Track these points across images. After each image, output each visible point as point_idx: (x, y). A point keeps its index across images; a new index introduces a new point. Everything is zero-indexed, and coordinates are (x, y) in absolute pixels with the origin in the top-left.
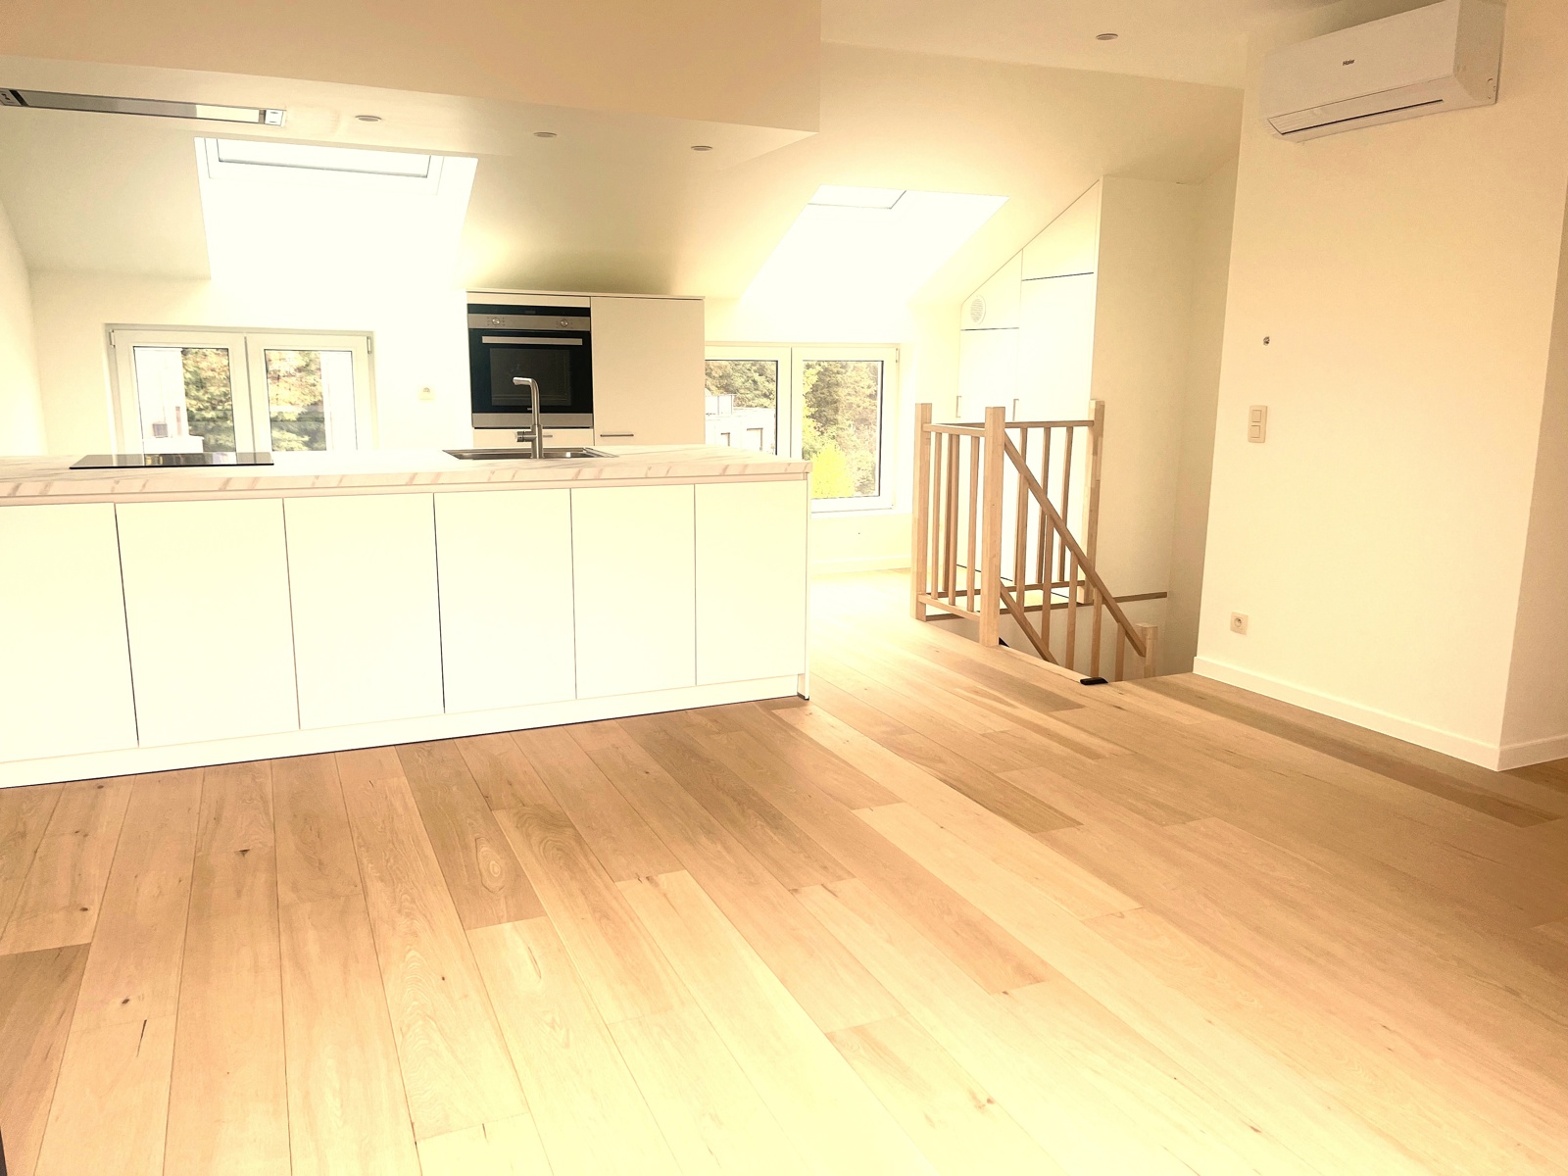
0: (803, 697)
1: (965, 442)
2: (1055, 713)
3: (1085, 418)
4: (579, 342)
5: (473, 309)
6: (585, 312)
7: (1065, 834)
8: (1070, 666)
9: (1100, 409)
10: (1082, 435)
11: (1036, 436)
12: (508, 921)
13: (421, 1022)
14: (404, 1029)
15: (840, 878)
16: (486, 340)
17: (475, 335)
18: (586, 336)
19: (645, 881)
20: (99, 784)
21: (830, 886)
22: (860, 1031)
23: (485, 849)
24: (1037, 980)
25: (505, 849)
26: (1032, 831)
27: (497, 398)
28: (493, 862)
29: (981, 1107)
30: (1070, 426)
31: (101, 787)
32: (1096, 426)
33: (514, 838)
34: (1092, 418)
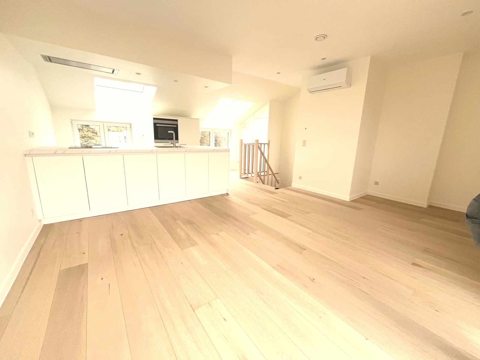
0: (228, 194)
1: (251, 146)
2: (274, 195)
3: (267, 143)
4: (176, 126)
5: (154, 119)
6: (177, 120)
7: (289, 218)
8: (272, 186)
9: (269, 141)
10: (266, 145)
11: (263, 145)
12: (191, 247)
13: (181, 275)
14: (178, 278)
15: (255, 231)
16: (157, 125)
17: (155, 124)
18: (177, 125)
19: (216, 234)
20: (80, 220)
21: (254, 232)
22: (278, 265)
23: (178, 230)
24: (305, 249)
25: (182, 229)
26: (284, 218)
27: (159, 137)
28: (181, 233)
29: (313, 281)
30: (264, 144)
31: (81, 221)
32: (268, 144)
33: (183, 226)
34: (268, 143)
